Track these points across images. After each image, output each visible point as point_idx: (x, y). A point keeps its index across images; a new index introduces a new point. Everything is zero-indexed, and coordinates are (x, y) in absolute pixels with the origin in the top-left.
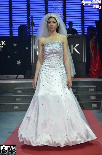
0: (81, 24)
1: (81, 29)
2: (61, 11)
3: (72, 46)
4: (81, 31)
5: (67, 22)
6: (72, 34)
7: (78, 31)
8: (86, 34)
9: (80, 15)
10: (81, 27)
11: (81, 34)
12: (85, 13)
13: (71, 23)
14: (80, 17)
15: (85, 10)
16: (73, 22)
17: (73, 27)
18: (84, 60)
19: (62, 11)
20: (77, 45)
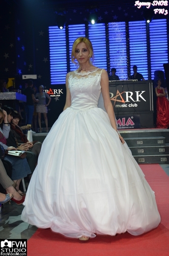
0: (147, 68)
1: (147, 74)
2: (124, 54)
3: (137, 92)
4: (147, 76)
5: (132, 67)
6: (137, 80)
7: (144, 76)
8: (153, 79)
9: (146, 58)
10: (147, 71)
11: (147, 79)
12: (151, 55)
13: (135, 67)
14: (147, 61)
15: (151, 52)
16: (138, 66)
17: (138, 72)
18: (152, 108)
19: (126, 54)
20: (143, 92)
